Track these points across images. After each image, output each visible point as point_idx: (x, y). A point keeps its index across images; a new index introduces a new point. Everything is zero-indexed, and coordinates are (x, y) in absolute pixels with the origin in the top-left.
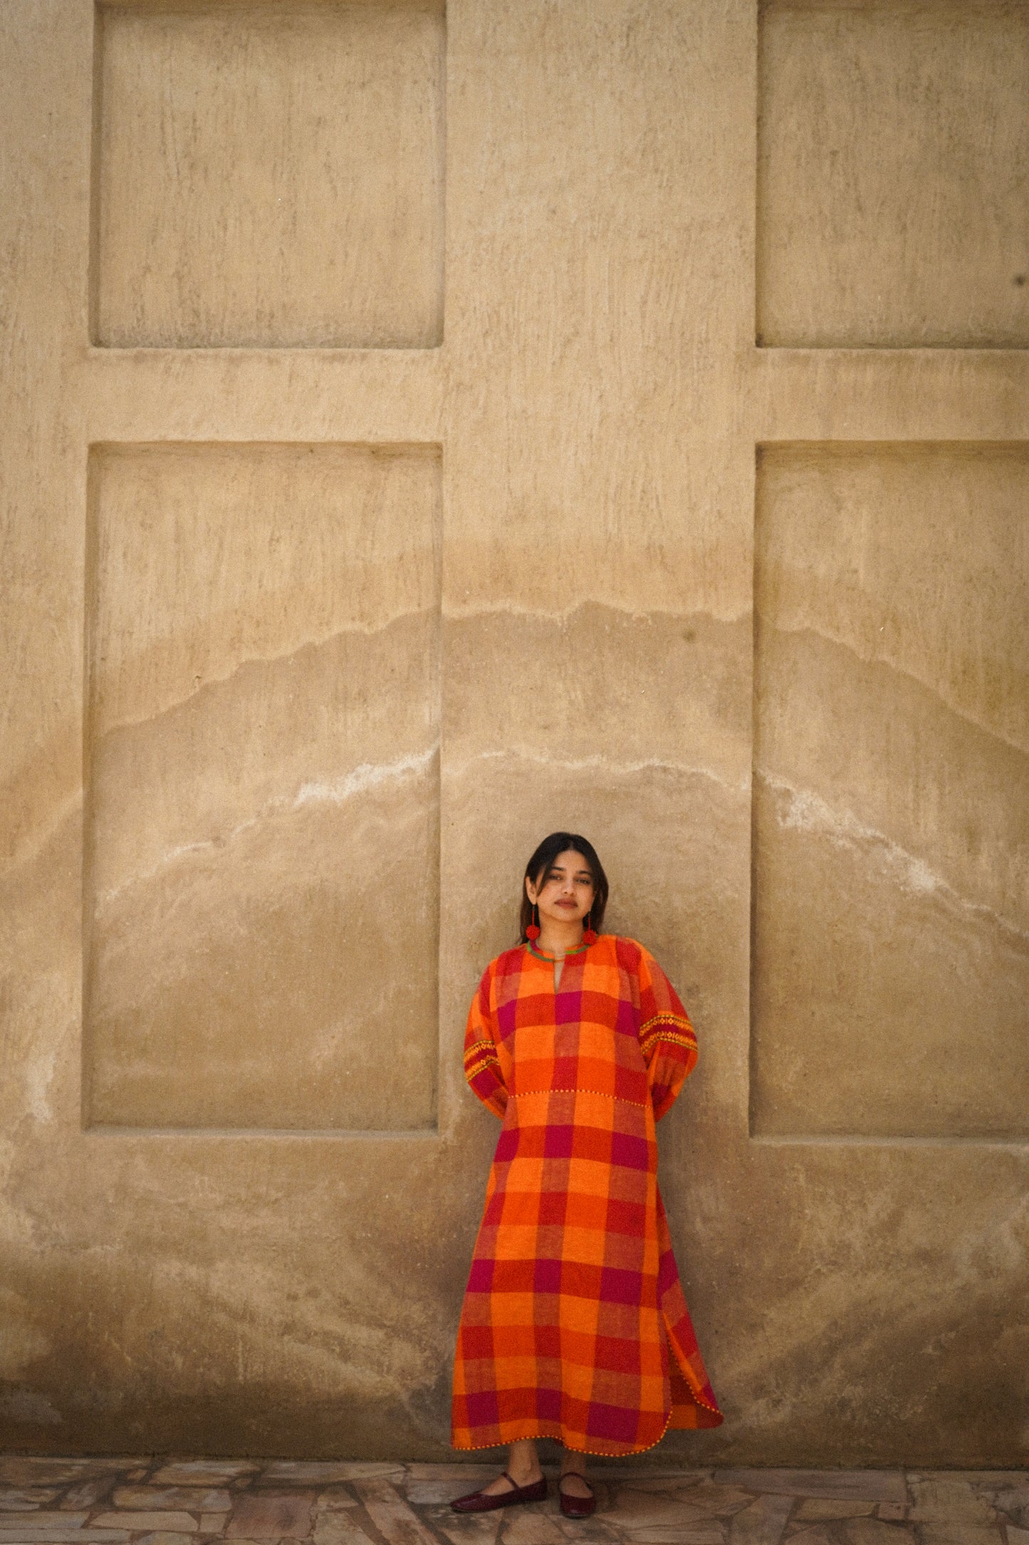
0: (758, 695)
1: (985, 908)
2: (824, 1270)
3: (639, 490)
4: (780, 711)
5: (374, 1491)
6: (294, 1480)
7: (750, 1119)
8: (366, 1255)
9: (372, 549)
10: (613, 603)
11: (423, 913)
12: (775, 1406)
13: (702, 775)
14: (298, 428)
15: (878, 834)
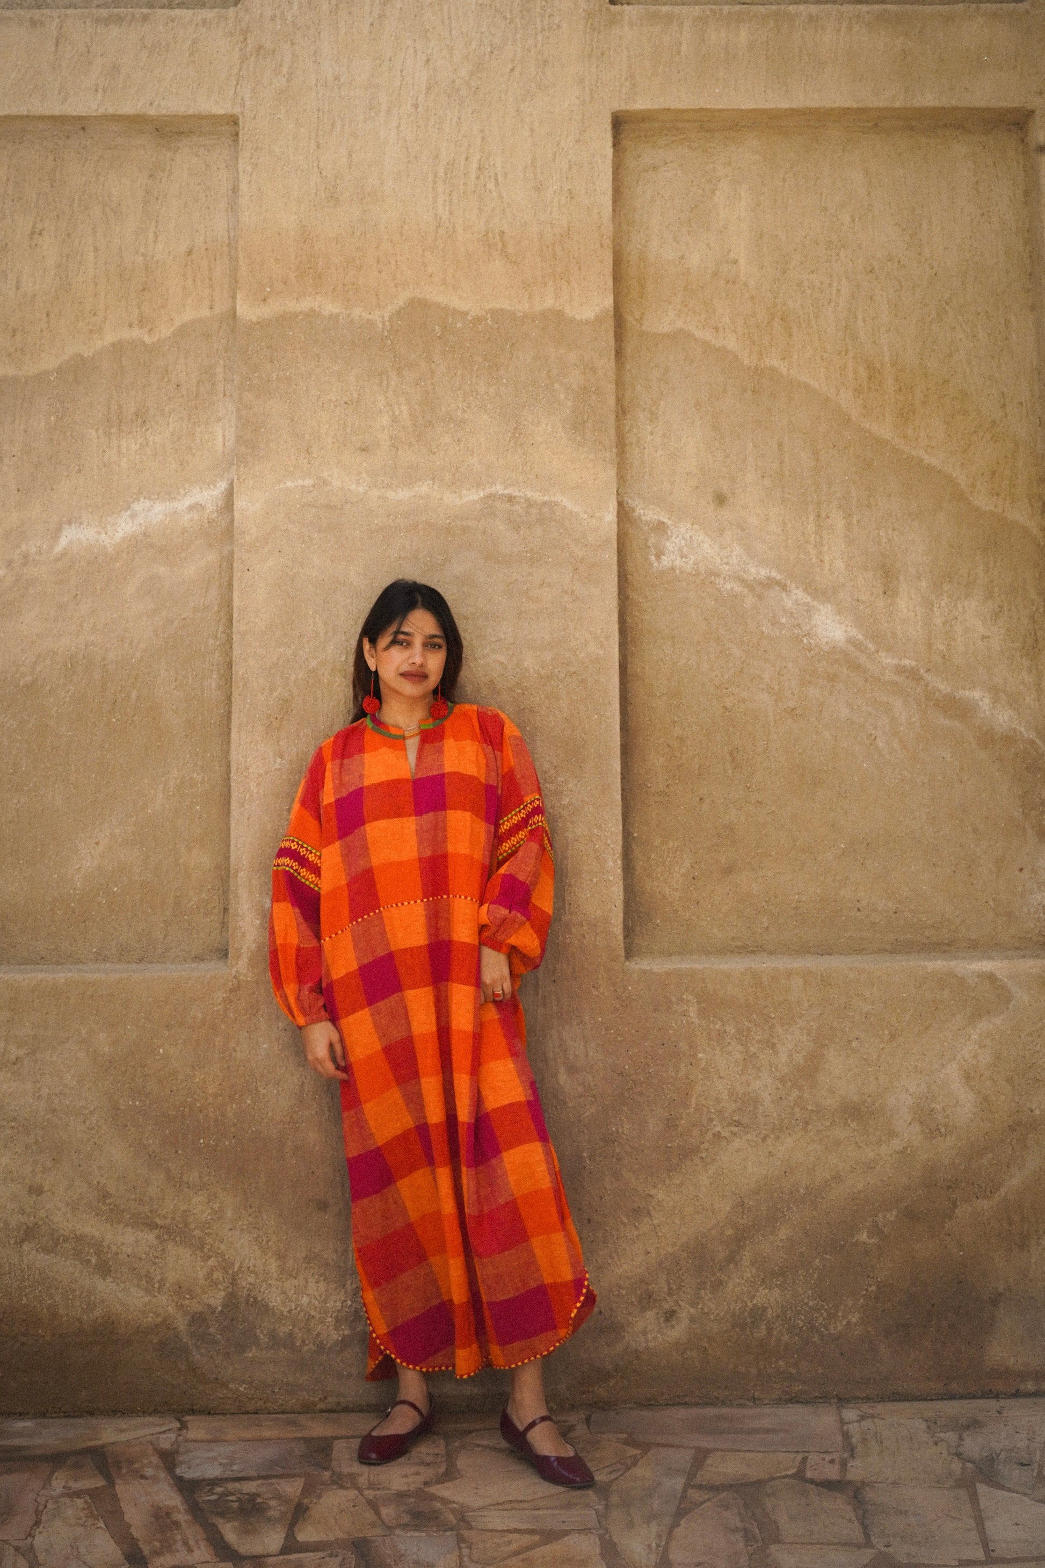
0: (622, 411)
1: (906, 662)
2: (725, 1133)
3: (474, 166)
4: (649, 428)
5: (131, 1462)
6: (28, 1448)
7: (626, 937)
8: (133, 1130)
9: (155, 242)
10: (443, 299)
11: (213, 681)
12: (667, 1320)
13: (556, 504)
14: (65, 99)
15: (774, 574)
